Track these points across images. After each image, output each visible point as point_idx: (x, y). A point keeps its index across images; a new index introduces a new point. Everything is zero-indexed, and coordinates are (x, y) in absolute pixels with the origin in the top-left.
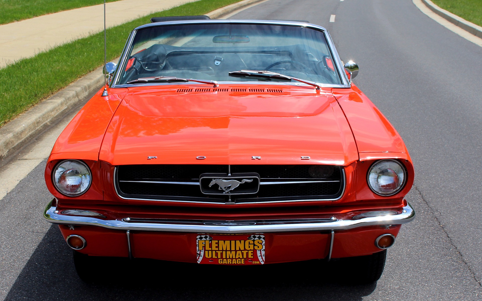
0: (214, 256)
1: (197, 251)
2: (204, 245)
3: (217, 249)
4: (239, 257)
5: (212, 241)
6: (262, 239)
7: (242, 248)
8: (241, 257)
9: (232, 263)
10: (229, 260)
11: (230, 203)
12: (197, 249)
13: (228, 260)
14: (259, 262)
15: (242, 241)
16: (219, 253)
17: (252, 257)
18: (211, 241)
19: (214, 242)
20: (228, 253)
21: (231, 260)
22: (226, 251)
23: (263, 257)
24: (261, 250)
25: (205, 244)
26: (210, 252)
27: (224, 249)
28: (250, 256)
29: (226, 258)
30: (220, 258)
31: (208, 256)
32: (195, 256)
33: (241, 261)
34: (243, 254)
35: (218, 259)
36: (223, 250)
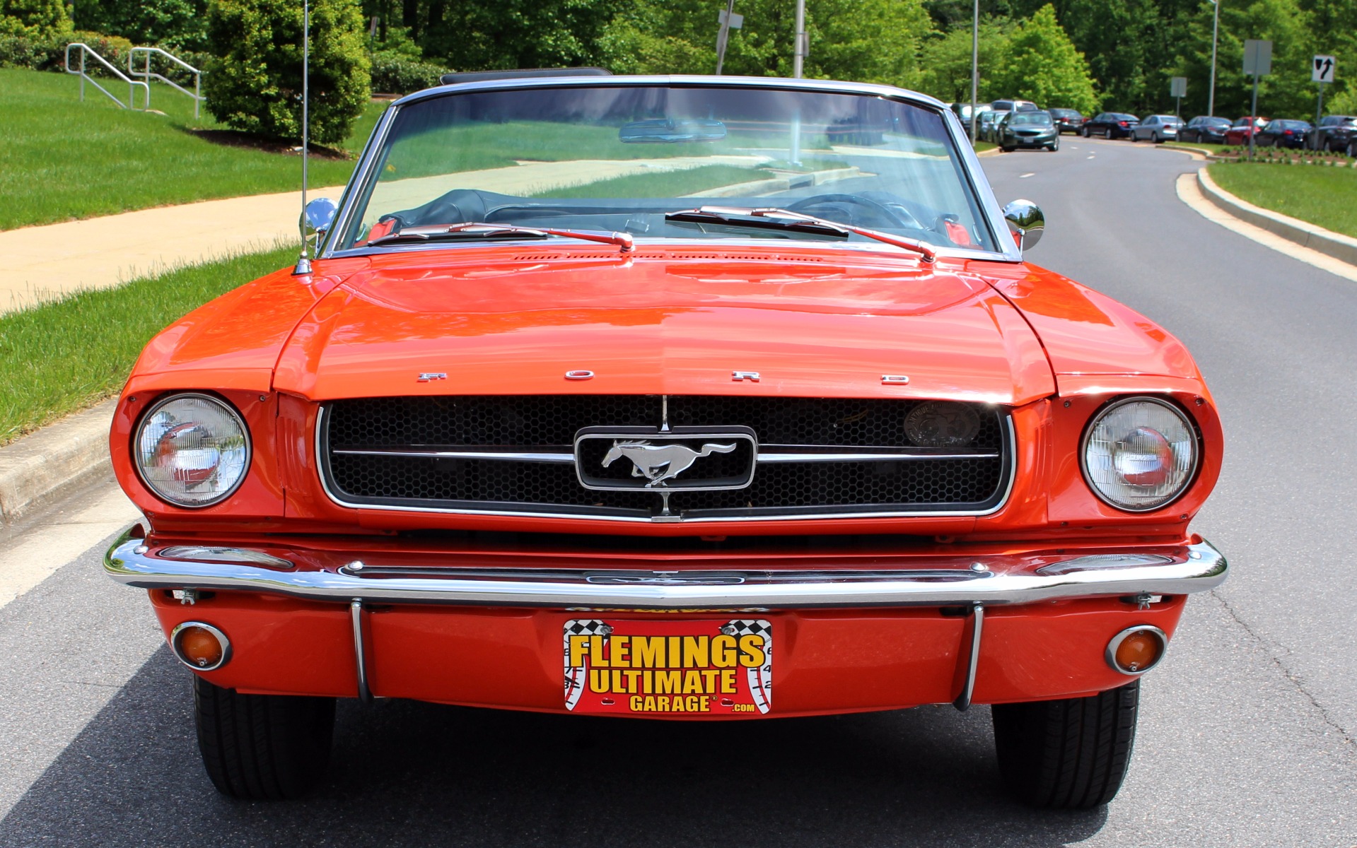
0: (617, 688)
1: (566, 670)
2: (586, 651)
3: (626, 664)
4: (693, 691)
5: (612, 637)
6: (762, 633)
7: (703, 663)
8: (699, 690)
9: (671, 708)
10: (664, 700)
11: (668, 520)
12: (566, 664)
13: (660, 699)
14: (753, 706)
15: (703, 640)
16: (632, 675)
17: (733, 691)
18: (608, 636)
19: (617, 641)
20: (660, 675)
21: (667, 700)
22: (654, 669)
23: (765, 690)
24: (759, 667)
25: (589, 648)
26: (605, 673)
27: (649, 664)
28: (726, 688)
29: (653, 693)
30: (634, 694)
31: (600, 687)
33: (699, 702)
34: (704, 679)
35: (630, 695)
36: (643, 668)
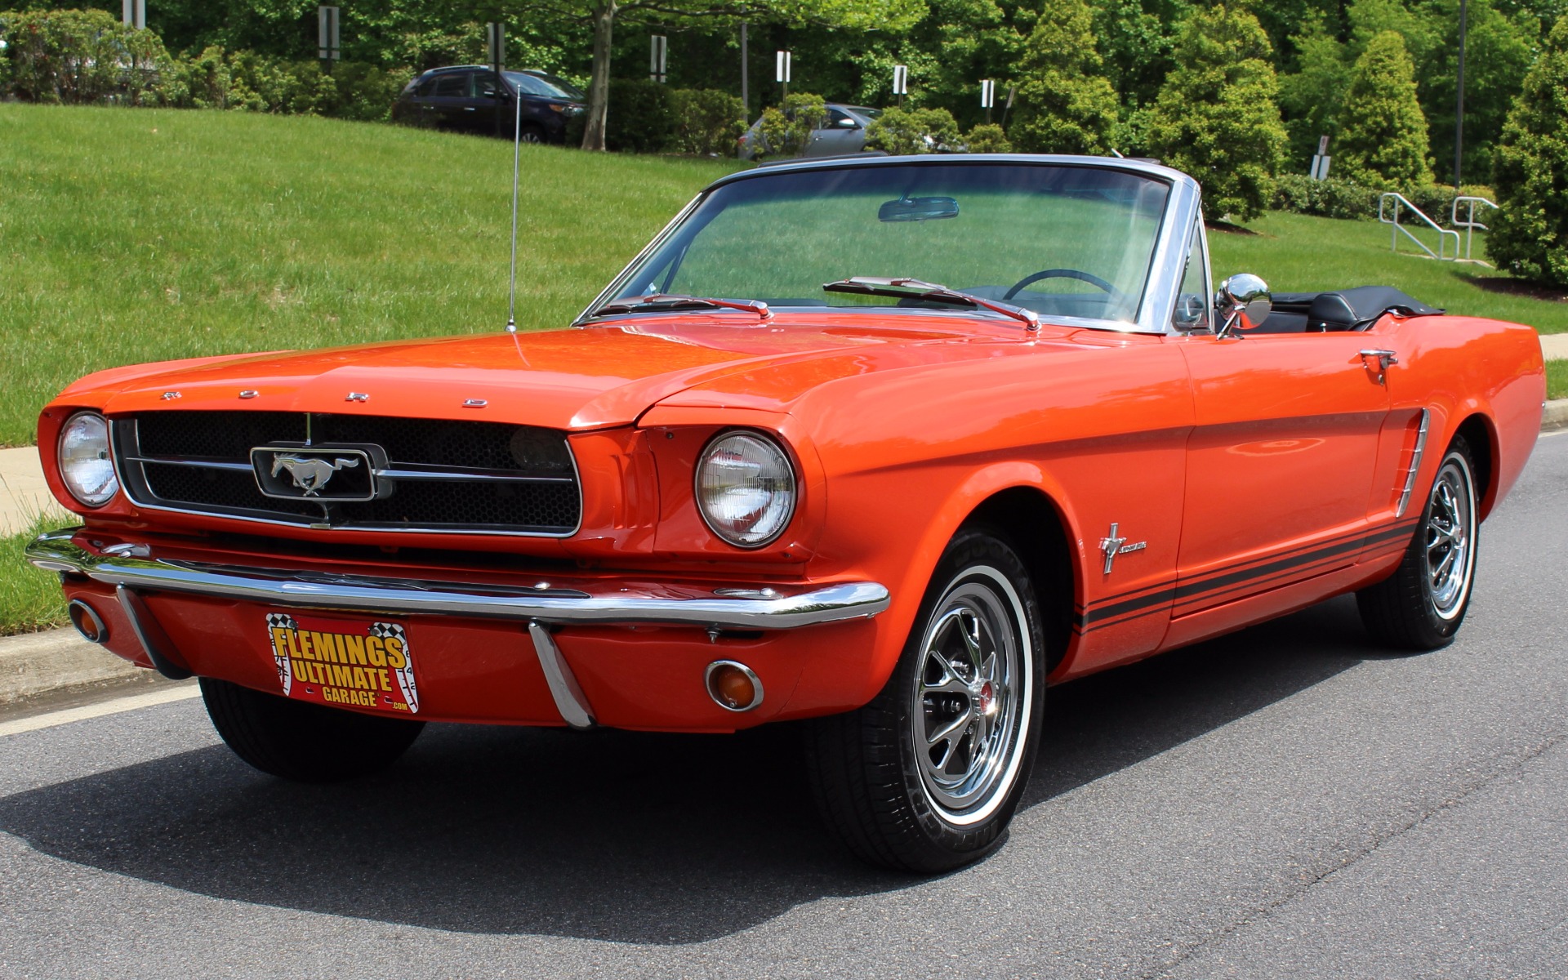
32: (274, 674)
